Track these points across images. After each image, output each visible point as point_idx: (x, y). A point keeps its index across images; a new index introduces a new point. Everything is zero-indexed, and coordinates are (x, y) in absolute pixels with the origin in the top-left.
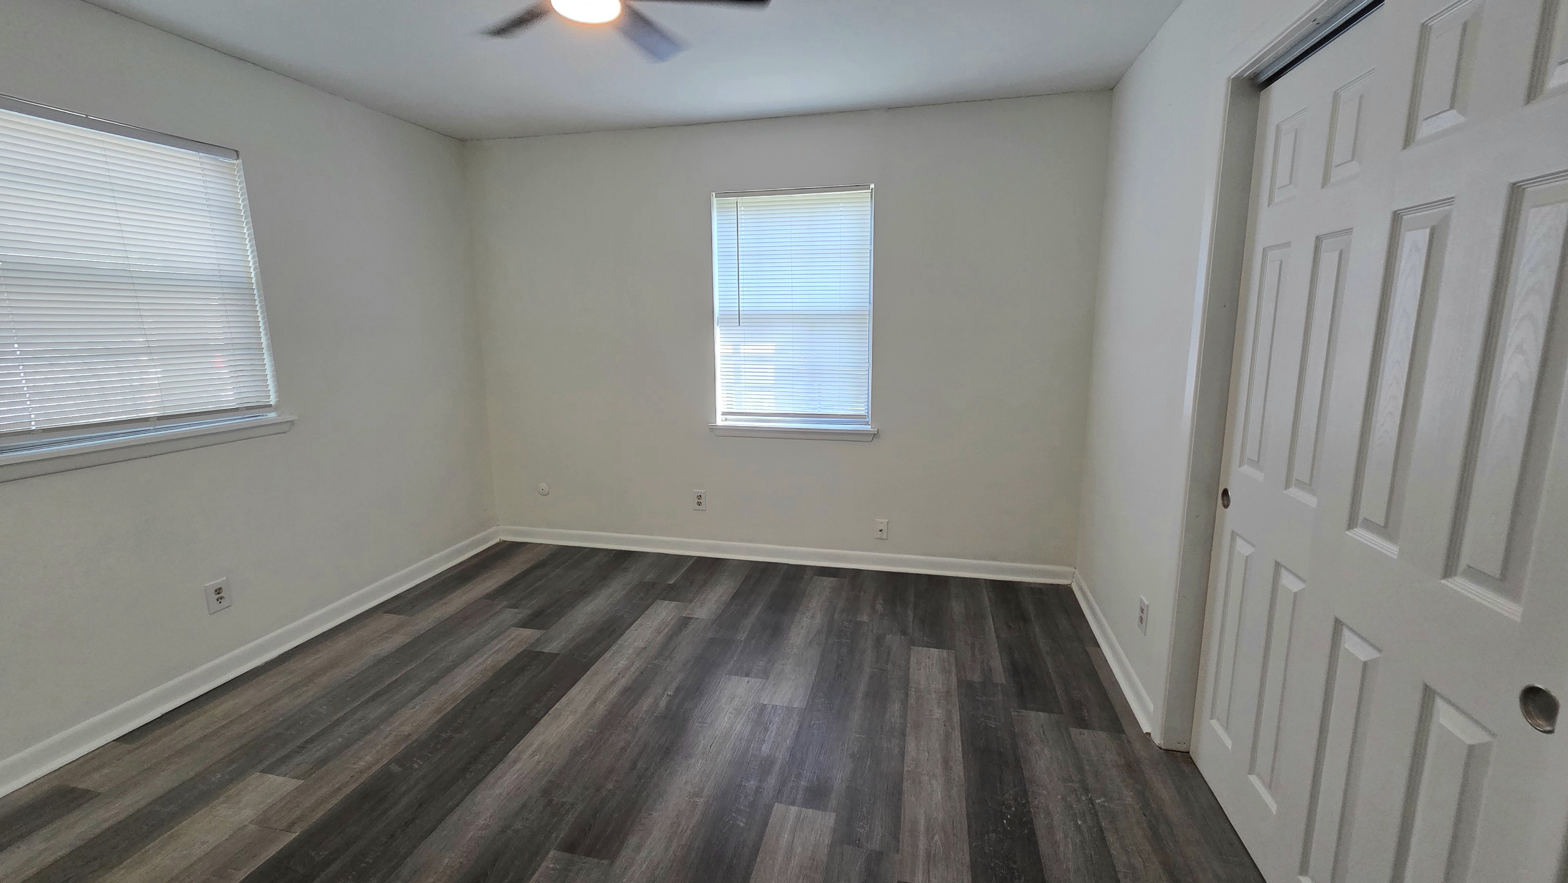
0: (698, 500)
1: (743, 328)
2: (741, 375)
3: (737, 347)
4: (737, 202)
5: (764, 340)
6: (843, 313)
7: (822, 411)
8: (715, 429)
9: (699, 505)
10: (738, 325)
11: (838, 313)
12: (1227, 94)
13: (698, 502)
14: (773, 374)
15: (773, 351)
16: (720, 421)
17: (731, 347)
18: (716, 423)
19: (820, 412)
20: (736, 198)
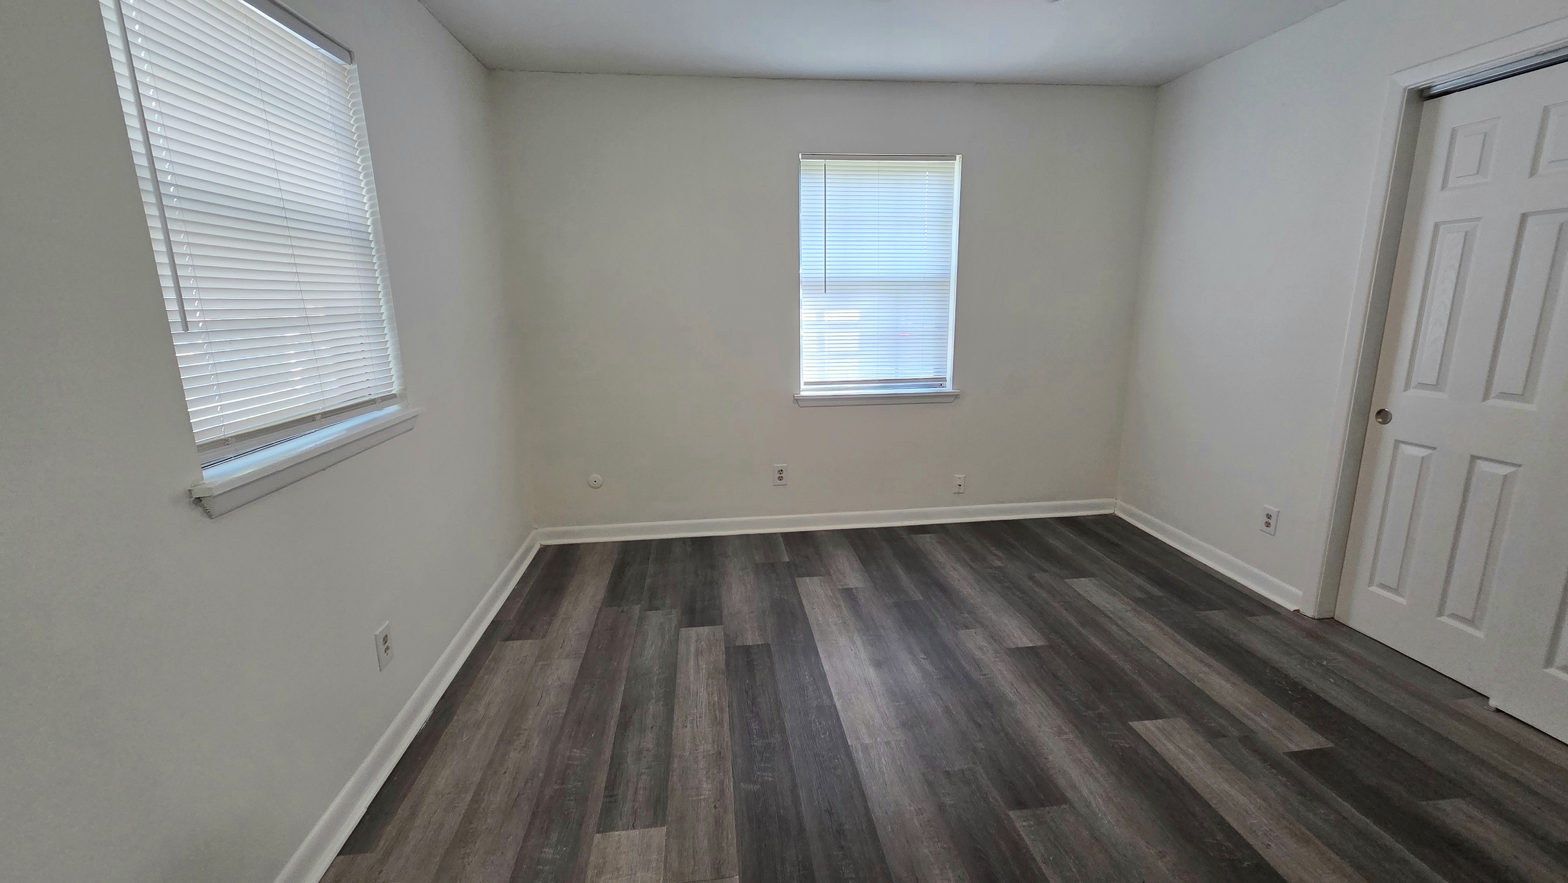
0: (780, 475)
1: (828, 295)
2: (825, 344)
3: (822, 315)
4: (825, 165)
5: (848, 307)
6: (926, 280)
7: (899, 376)
8: (797, 401)
9: (780, 480)
10: (824, 292)
11: (922, 279)
12: (1402, 101)
13: (779, 477)
14: (858, 342)
15: (858, 319)
16: (806, 392)
17: (815, 315)
18: (799, 394)
19: (897, 376)
20: (824, 160)
